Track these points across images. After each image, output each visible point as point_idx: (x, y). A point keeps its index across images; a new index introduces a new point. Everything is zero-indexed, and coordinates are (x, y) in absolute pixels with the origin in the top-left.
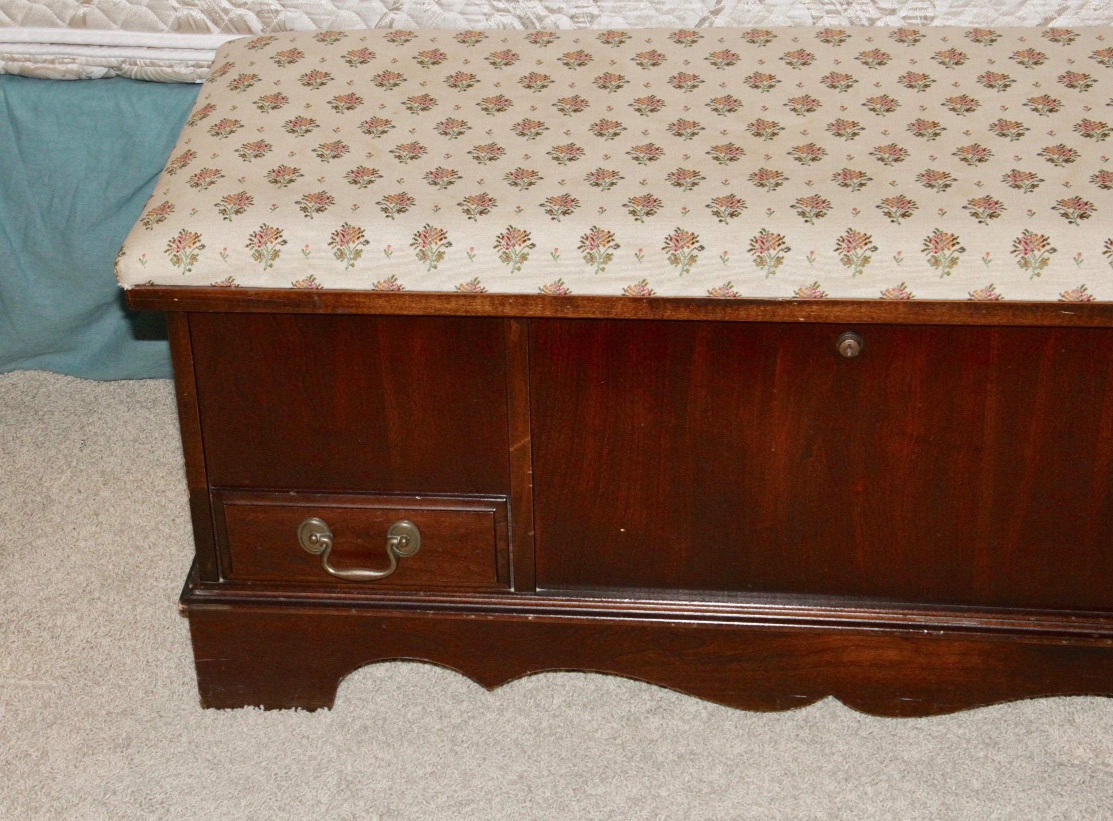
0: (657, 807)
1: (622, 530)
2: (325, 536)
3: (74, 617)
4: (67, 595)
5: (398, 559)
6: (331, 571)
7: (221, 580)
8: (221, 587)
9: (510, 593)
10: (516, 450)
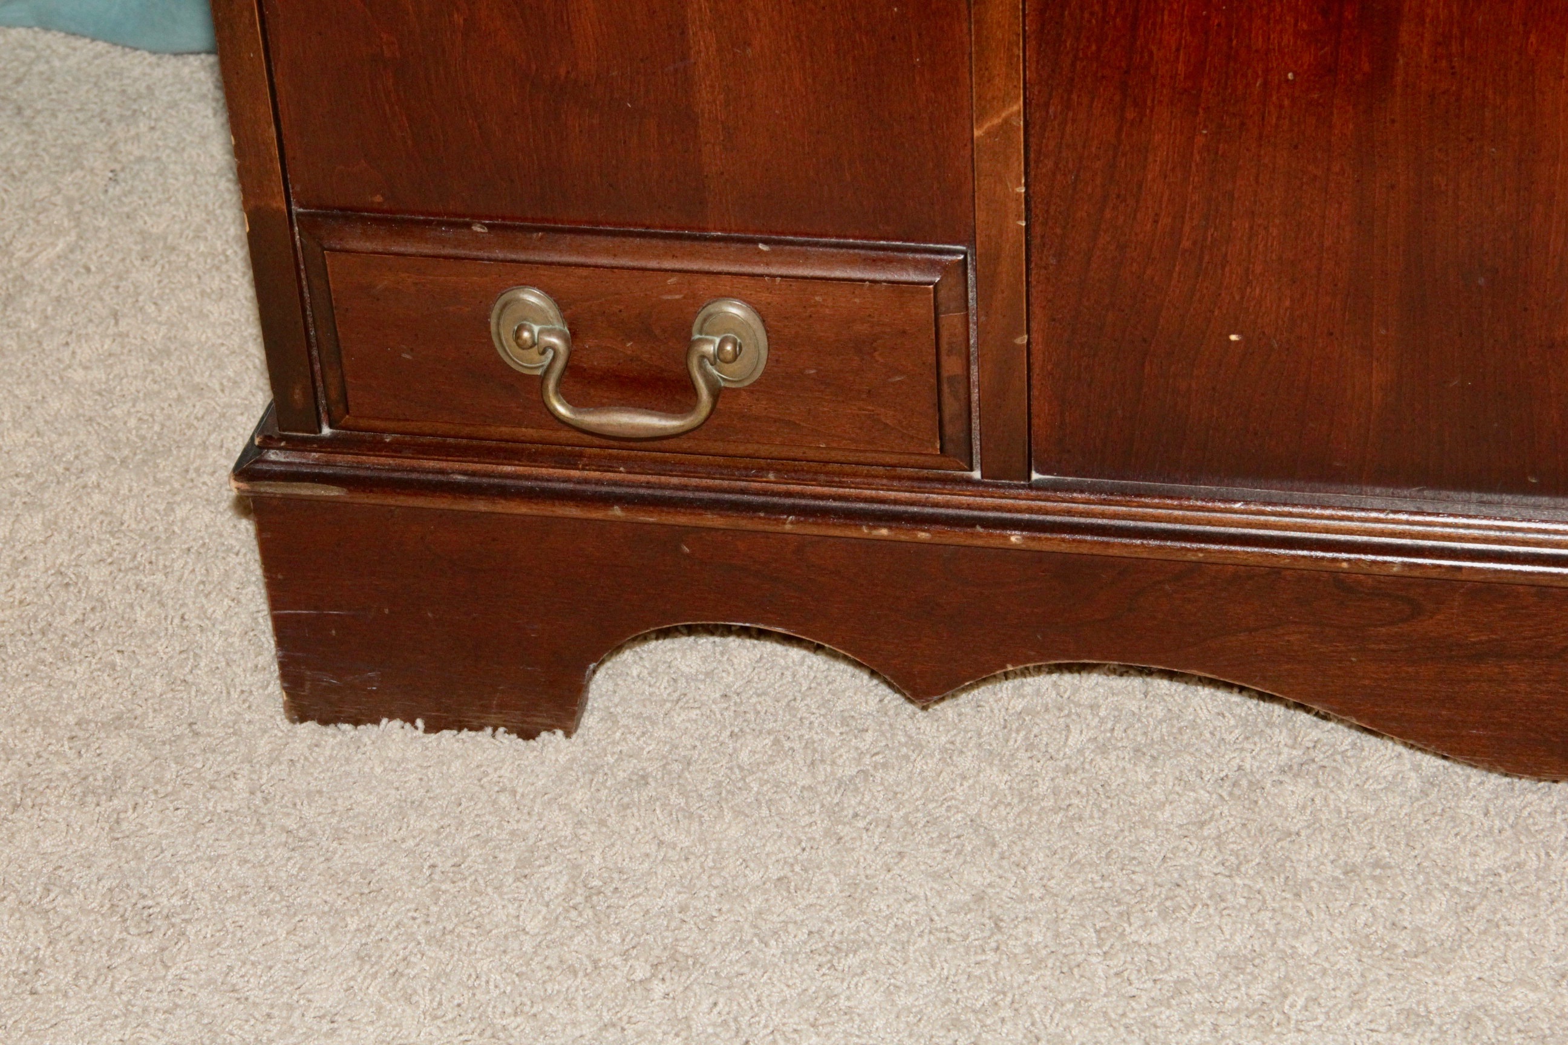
0: (1287, 978)
1: (1233, 337)
2: (550, 332)
3: (38, 520)
4: (29, 477)
5: (717, 393)
6: (562, 410)
7: (326, 431)
8: (325, 444)
9: (970, 482)
10: (988, 133)
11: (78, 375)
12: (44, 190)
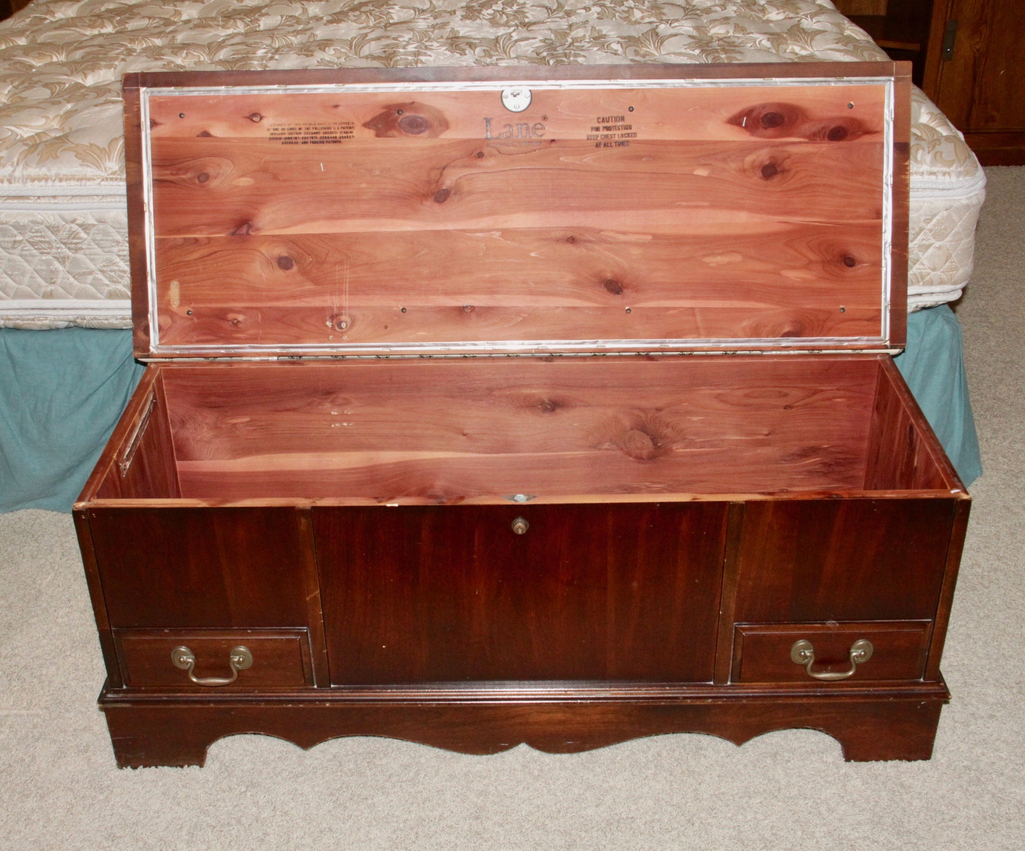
0: (418, 770)
1: (384, 646)
2: (189, 658)
3: (54, 668)
4: (50, 654)
5: (239, 671)
6: (194, 680)
7: (125, 687)
8: (124, 691)
9: (314, 689)
10: (311, 599)
11: (60, 620)
12: (43, 561)
